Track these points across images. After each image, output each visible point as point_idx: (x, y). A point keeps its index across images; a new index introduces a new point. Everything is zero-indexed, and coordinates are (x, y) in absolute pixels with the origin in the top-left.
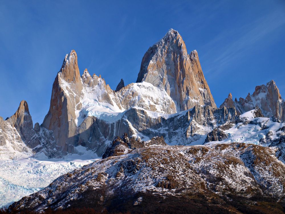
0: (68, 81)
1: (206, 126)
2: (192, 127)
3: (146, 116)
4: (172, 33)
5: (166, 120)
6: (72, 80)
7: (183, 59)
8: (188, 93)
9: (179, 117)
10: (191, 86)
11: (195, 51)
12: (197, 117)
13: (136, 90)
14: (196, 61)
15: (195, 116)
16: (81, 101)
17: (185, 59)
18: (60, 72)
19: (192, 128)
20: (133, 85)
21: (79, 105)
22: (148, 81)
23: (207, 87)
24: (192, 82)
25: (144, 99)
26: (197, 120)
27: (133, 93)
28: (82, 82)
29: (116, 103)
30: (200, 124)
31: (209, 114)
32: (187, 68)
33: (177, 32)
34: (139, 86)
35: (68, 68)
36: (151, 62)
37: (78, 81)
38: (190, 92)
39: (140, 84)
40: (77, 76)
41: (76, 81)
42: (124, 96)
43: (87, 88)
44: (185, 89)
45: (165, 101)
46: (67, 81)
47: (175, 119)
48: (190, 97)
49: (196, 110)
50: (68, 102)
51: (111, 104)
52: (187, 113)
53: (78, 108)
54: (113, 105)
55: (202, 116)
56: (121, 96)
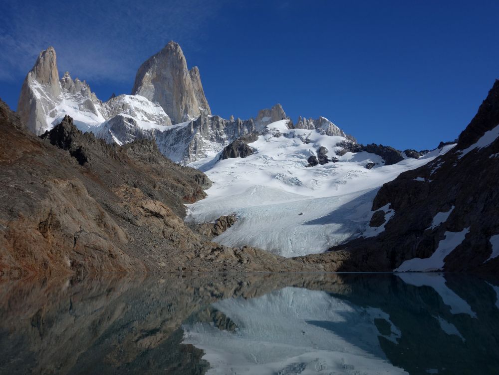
0: (42, 82)
1: (214, 141)
2: (195, 141)
3: (135, 126)
4: (172, 45)
5: (162, 134)
6: (47, 81)
7: (183, 74)
8: (186, 112)
9: (178, 130)
10: (190, 104)
11: (196, 67)
12: (203, 129)
13: (128, 102)
14: (196, 78)
15: (200, 128)
16: (57, 108)
17: (185, 74)
18: (31, 71)
19: (196, 143)
20: (124, 96)
21: (53, 112)
22: (142, 95)
23: (208, 106)
24: (192, 99)
25: (136, 113)
26: (202, 132)
27: (124, 105)
28: (61, 87)
29: (102, 114)
30: (206, 139)
31: (218, 126)
32: (187, 84)
33: (177, 45)
34: (132, 98)
35: (42, 67)
36: (147, 74)
37: (54, 84)
38: (190, 110)
39: (132, 96)
40: (53, 78)
41: (52, 84)
42: (112, 108)
43: (67, 94)
44: (184, 106)
45: (161, 117)
46: (40, 83)
47: (174, 132)
48: (189, 116)
49: (202, 120)
50: (38, 106)
51: (95, 113)
52: (189, 124)
53: (52, 115)
54: (97, 115)
55: (210, 128)
56: (109, 108)
